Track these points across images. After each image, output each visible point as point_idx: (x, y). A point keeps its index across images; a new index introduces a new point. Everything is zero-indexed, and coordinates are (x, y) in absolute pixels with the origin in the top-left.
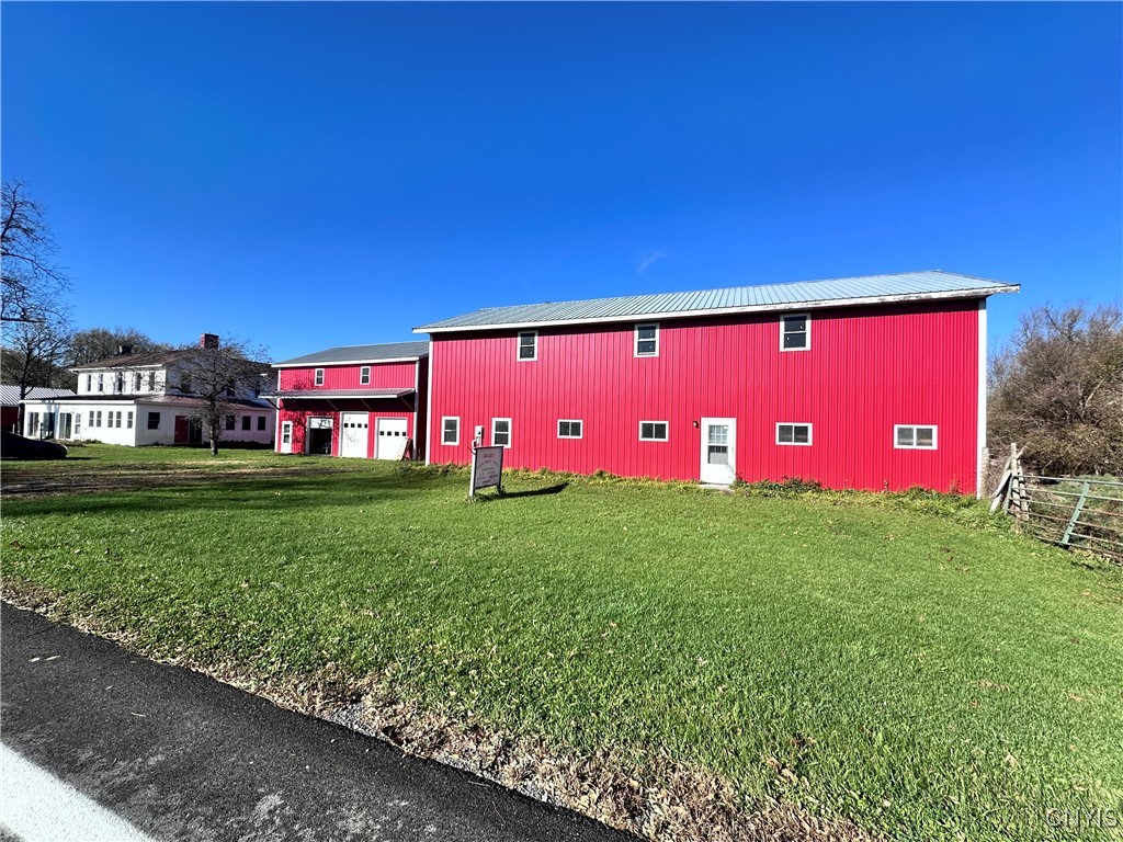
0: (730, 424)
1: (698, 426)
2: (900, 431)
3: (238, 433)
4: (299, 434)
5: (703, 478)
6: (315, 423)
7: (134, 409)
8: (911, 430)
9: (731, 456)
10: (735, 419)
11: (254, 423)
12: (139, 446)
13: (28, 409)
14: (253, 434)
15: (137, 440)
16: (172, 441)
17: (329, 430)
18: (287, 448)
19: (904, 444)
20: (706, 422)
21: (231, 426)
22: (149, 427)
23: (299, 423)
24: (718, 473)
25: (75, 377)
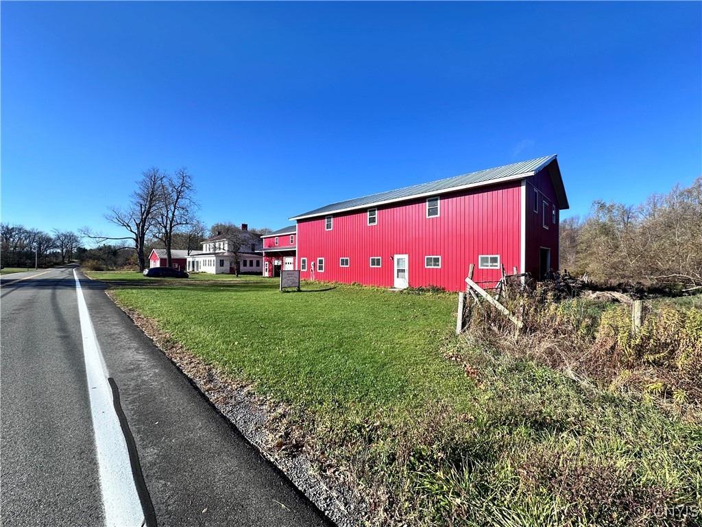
0: (405, 257)
1: (393, 259)
2: (482, 259)
3: (248, 268)
4: (271, 268)
5: (395, 286)
6: (276, 263)
7: (214, 258)
8: (487, 258)
9: (406, 274)
10: (407, 255)
11: (255, 263)
12: (217, 274)
13: (188, 260)
14: (255, 268)
15: (216, 271)
16: (229, 272)
17: (280, 266)
18: (266, 274)
19: (484, 266)
20: (396, 257)
21: (245, 265)
22: (221, 266)
23: (270, 263)
24: (401, 283)
25: (202, 246)
